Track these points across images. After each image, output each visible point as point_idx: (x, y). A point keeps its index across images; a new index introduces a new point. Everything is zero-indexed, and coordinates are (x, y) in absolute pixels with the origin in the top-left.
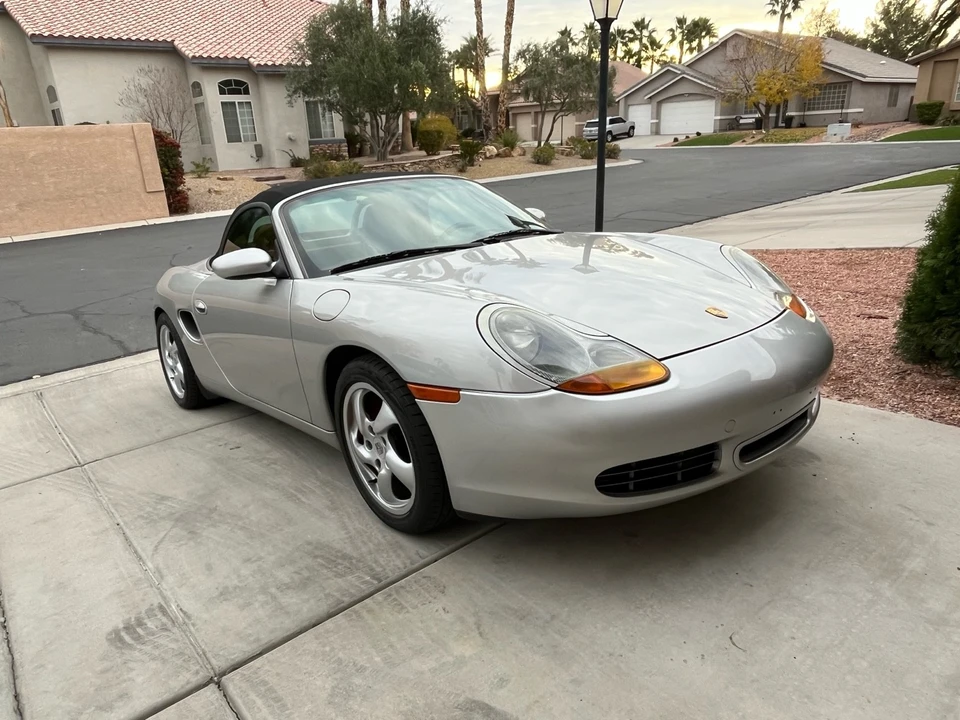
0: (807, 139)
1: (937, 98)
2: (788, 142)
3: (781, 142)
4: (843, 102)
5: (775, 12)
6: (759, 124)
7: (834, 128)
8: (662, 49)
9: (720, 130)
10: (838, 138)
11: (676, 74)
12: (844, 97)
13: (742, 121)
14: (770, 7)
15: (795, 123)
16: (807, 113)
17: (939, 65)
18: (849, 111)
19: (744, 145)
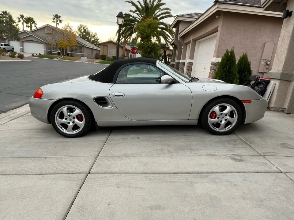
0: (76, 60)
1: (105, 54)
2: (71, 60)
3: (69, 60)
4: (82, 51)
5: (54, 22)
6: (59, 54)
7: (82, 58)
8: (16, 23)
9: (46, 54)
10: (84, 61)
11: (29, 34)
12: (82, 50)
13: (53, 52)
14: (53, 20)
15: (69, 55)
16: (72, 53)
17: (104, 46)
18: (84, 54)
19: (58, 59)
